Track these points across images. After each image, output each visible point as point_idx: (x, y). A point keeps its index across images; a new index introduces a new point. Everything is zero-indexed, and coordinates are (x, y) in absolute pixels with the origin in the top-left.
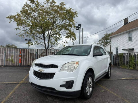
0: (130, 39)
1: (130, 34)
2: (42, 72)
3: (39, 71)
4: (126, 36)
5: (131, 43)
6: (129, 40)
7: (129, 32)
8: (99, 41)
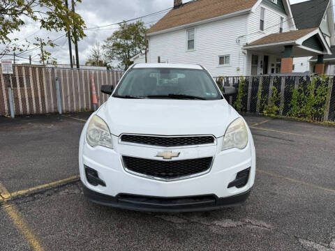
0: (191, 44)
1: (191, 34)
2: (173, 159)
3: (161, 159)
4: (183, 38)
5: (192, 54)
6: (189, 48)
7: (190, 29)
8: (108, 39)
